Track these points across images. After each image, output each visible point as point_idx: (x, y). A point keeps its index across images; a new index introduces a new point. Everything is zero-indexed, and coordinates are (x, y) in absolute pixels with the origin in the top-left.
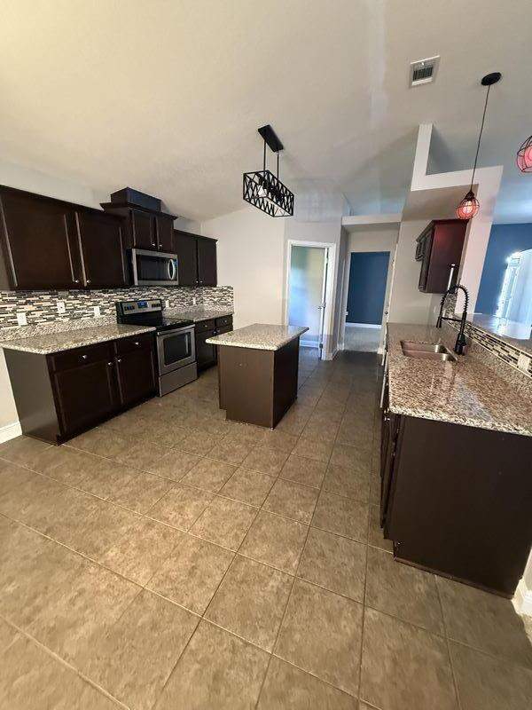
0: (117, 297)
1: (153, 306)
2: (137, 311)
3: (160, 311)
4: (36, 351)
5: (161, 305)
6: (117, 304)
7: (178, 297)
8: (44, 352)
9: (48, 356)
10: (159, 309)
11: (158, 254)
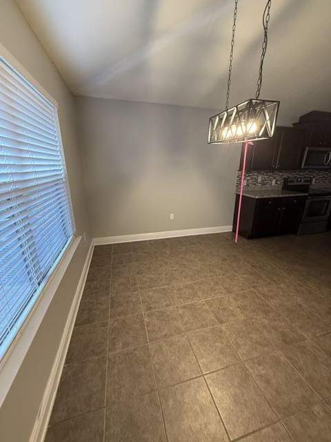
0: (285, 175)
1: (305, 181)
2: (296, 183)
3: (308, 185)
4: (253, 197)
5: (311, 181)
6: (285, 179)
7: (324, 177)
8: (257, 197)
9: (257, 199)
10: (309, 183)
11: (321, 149)
